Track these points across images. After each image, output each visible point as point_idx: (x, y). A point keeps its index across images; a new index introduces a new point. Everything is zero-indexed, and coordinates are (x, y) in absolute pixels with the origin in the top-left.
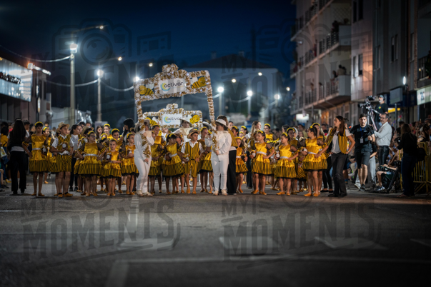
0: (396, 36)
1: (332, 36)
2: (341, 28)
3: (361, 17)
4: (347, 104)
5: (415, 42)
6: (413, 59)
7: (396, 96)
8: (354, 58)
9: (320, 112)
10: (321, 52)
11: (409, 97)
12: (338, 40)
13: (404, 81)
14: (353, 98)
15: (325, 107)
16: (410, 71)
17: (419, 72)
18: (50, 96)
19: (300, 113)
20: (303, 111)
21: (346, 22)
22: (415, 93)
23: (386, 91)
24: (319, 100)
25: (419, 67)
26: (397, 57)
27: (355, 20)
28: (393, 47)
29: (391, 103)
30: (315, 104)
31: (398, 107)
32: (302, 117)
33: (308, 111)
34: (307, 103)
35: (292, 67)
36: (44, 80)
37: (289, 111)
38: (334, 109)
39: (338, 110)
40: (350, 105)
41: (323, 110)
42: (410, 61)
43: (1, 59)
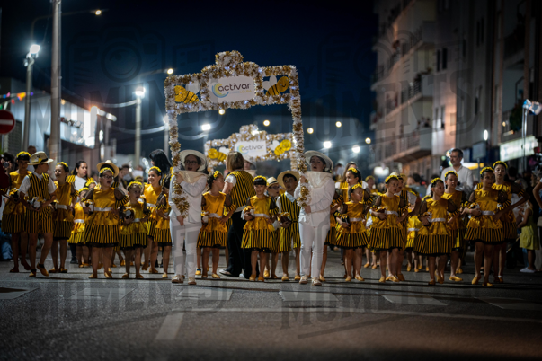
0: (481, 88)
1: (414, 86)
2: (424, 78)
3: (445, 67)
4: (428, 158)
5: (499, 95)
6: (498, 112)
7: (479, 151)
8: (437, 110)
9: (400, 166)
10: (403, 102)
11: (492, 154)
12: (420, 90)
13: (486, 135)
14: (435, 152)
15: (406, 160)
16: (494, 124)
17: (503, 127)
18: (114, 141)
19: (379, 166)
20: (383, 165)
21: (429, 71)
22: (498, 149)
23: (468, 145)
24: (401, 151)
25: (504, 120)
26: (482, 109)
27: (438, 69)
28: (477, 100)
29: (474, 157)
30: (395, 157)
31: (481, 162)
32: (380, 171)
33: (388, 165)
34: (387, 156)
35: (373, 116)
36: (109, 125)
37: (368, 164)
38: (415, 163)
39: (419, 165)
40: (432, 160)
41: (404, 164)
42: (494, 115)
43: (63, 102)
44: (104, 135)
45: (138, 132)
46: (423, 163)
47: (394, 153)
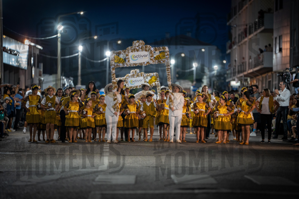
1: (259, 21)
2: (266, 15)
3: (281, 7)
4: (270, 74)
8: (276, 38)
9: (249, 79)
10: (250, 33)
12: (263, 25)
14: (274, 69)
15: (253, 75)
18: (42, 65)
19: (234, 80)
20: (236, 79)
21: (270, 10)
24: (248, 70)
27: (277, 9)
30: (245, 73)
32: (235, 84)
33: (240, 79)
34: (239, 72)
35: (228, 44)
36: (37, 52)
37: (225, 79)
38: (260, 77)
39: (263, 78)
40: (272, 74)
41: (251, 78)
43: (4, 37)
44: (34, 60)
45: (59, 57)
46: (266, 76)
47: (245, 71)
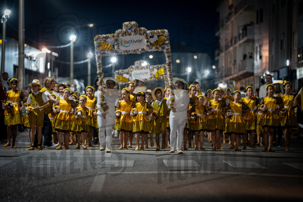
0: (284, 33)
1: (243, 33)
2: (248, 27)
3: (261, 21)
4: (252, 78)
5: (296, 38)
6: (295, 48)
7: (283, 73)
8: (257, 47)
9: (234, 82)
10: (235, 43)
11: (291, 74)
12: (246, 35)
13: (288, 63)
14: (256, 72)
15: (238, 79)
16: (293, 56)
17: (298, 58)
18: (57, 70)
19: (221, 83)
20: (223, 82)
21: (251, 24)
22: (295, 71)
23: (277, 69)
24: (234, 74)
25: (298, 54)
26: (285, 47)
27: (257, 23)
28: (282, 41)
29: (280, 77)
30: (231, 77)
31: (285, 79)
32: (222, 86)
33: (227, 82)
34: (226, 76)
35: (217, 52)
36: (53, 59)
37: (214, 82)
38: (244, 81)
39: (246, 82)
40: (254, 78)
41: (236, 81)
42: (292, 50)
43: (25, 45)
44: (51, 66)
45: (72, 63)
46: (249, 80)
47: (231, 75)
